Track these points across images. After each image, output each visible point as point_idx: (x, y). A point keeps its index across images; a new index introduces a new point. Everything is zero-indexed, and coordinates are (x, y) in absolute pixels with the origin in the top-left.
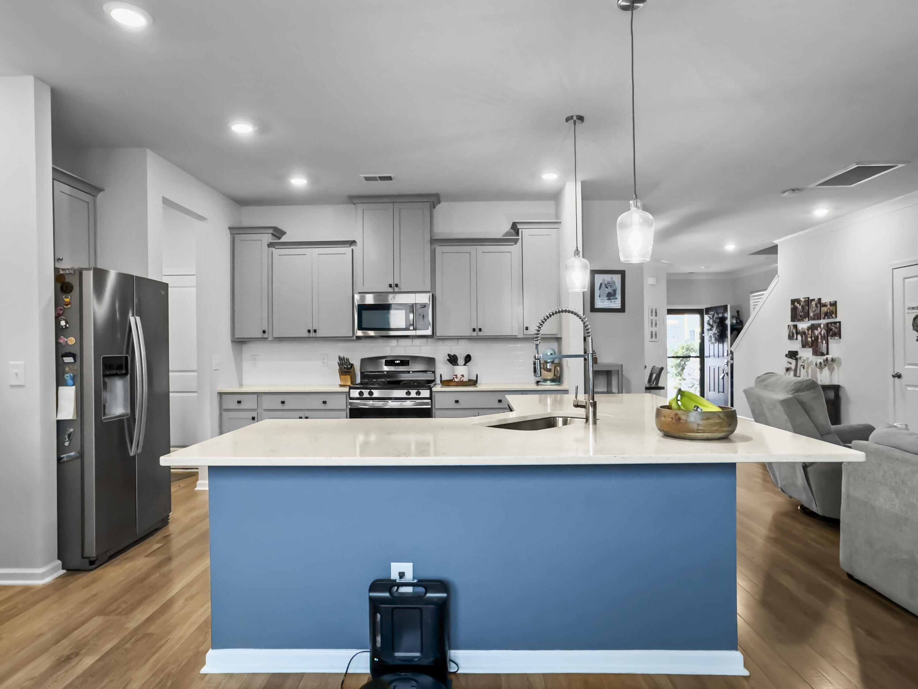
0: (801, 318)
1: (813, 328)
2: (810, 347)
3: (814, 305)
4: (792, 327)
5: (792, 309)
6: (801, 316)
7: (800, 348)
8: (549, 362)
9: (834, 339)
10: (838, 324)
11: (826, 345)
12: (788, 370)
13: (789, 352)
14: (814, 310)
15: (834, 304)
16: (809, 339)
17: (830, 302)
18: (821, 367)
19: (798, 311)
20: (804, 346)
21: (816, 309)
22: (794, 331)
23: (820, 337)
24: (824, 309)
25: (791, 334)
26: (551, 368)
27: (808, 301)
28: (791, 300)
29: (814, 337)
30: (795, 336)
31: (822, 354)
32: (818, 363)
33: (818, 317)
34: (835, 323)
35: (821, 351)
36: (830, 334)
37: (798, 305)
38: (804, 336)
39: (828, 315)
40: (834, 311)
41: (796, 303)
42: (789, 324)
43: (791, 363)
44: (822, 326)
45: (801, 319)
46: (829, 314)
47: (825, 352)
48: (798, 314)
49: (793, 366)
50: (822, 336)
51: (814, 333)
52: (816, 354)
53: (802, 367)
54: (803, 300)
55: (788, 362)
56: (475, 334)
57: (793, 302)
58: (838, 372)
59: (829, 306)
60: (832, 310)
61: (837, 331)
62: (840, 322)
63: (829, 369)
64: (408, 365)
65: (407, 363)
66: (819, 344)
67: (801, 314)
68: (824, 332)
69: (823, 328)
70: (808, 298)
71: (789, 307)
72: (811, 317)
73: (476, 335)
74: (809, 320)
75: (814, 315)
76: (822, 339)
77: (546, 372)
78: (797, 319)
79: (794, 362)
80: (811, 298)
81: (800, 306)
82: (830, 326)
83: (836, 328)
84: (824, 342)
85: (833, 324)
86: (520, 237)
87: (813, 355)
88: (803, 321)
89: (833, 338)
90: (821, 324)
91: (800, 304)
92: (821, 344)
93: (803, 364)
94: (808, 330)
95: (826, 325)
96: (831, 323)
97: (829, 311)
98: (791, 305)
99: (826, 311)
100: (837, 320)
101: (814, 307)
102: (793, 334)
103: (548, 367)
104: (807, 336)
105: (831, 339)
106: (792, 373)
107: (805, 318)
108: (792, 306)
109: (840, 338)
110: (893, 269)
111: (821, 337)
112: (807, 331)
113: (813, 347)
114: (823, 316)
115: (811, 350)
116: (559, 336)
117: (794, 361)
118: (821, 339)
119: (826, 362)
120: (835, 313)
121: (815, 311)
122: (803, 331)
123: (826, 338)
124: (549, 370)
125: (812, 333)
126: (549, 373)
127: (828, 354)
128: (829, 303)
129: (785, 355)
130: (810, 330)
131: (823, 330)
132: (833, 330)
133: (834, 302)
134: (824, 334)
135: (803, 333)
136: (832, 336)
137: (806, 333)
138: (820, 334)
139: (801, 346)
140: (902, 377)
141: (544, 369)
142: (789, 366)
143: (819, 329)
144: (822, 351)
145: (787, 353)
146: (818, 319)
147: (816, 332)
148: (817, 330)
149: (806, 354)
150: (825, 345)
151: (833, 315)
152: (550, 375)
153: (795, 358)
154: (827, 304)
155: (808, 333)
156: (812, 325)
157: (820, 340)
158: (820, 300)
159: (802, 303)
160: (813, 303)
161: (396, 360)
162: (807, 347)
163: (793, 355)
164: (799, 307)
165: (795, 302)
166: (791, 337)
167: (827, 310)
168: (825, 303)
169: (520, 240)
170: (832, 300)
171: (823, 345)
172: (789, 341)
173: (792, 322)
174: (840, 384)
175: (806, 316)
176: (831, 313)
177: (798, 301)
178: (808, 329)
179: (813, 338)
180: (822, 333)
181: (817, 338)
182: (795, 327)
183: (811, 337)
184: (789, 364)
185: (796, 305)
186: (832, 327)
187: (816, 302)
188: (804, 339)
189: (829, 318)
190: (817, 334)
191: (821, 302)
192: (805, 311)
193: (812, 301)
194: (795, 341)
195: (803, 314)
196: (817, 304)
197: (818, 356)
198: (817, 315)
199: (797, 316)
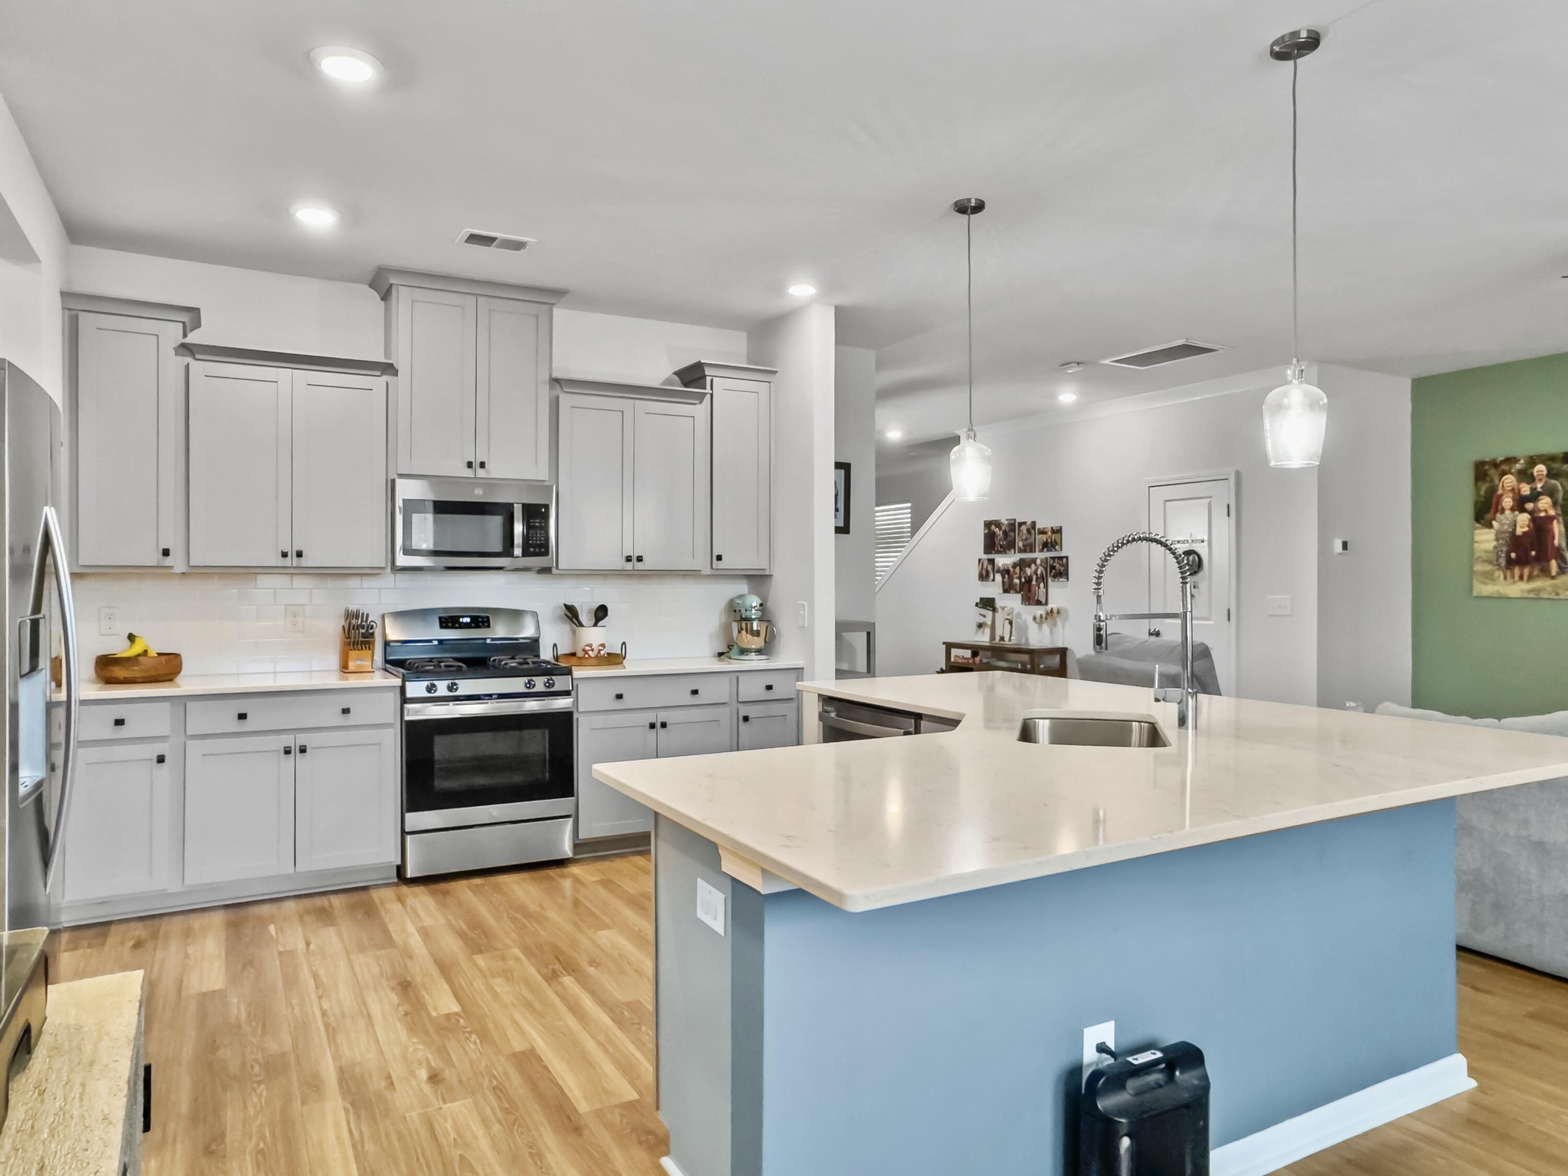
0: (1002, 550)
1: (1022, 564)
2: (1017, 592)
3: (1025, 531)
4: (986, 563)
5: (986, 535)
6: (1001, 546)
7: (999, 593)
8: (754, 620)
10: (1065, 560)
11: (1044, 590)
12: (980, 626)
13: (982, 599)
14: (1024, 538)
15: (1058, 531)
16: (1016, 581)
17: (1052, 528)
18: (1041, 621)
19: (997, 538)
20: (1006, 591)
21: (1029, 536)
22: (990, 568)
23: (1034, 578)
24: (1042, 538)
25: (984, 573)
26: (759, 629)
27: (1012, 525)
28: (985, 521)
29: (1025, 578)
30: (991, 576)
31: (1039, 603)
32: (1038, 616)
33: (1029, 548)
34: (1061, 558)
35: (1036, 598)
36: (1054, 574)
37: (997, 530)
38: (1006, 576)
39: (1046, 546)
40: (1058, 541)
41: (993, 527)
42: (980, 558)
43: (984, 616)
44: (1038, 562)
45: (1004, 550)
46: (1049, 545)
47: (1044, 601)
48: (996, 543)
49: (988, 620)
50: (1039, 576)
51: (1025, 572)
52: (1027, 603)
53: (1007, 622)
54: (1006, 523)
55: (980, 615)
56: (629, 566)
57: (988, 524)
58: (1063, 627)
59: (1049, 533)
61: (1063, 570)
62: (1067, 558)
64: (489, 626)
65: (486, 622)
66: (1033, 588)
67: (1001, 543)
68: (1041, 571)
69: (1041, 565)
70: (1015, 520)
71: (981, 532)
72: (1019, 548)
73: (631, 568)
74: (1015, 553)
75: (1024, 546)
76: (1039, 580)
77: (749, 637)
78: (994, 549)
79: (989, 614)
80: (1019, 520)
81: (1001, 531)
82: (1051, 562)
83: (1062, 565)
84: (1042, 585)
85: (1056, 560)
86: (708, 390)
87: (1022, 604)
88: (1006, 553)
89: (1057, 580)
90: (1037, 559)
91: (1000, 529)
92: (1037, 588)
93: (1009, 617)
94: (1014, 567)
96: (1053, 558)
97: (1049, 541)
98: (985, 530)
99: (1045, 540)
100: (1063, 554)
101: (1025, 534)
102: (987, 571)
103: (755, 628)
104: (1013, 577)
105: (1052, 581)
106: (987, 631)
107: (1010, 550)
108: (987, 531)
109: (1068, 580)
110: (1150, 487)
111: (1037, 578)
112: (1012, 569)
113: (1022, 593)
114: (1039, 547)
115: (1019, 596)
116: (767, 573)
117: (991, 613)
118: (1037, 581)
119: (1046, 615)
120: (1060, 545)
121: (1026, 539)
122: (1005, 568)
123: (1043, 579)
124: (757, 634)
125: (1022, 573)
126: (756, 638)
127: (1046, 603)
128: (1050, 529)
129: (975, 604)
130: (1018, 568)
131: (1040, 567)
132: (1056, 568)
133: (1058, 528)
134: (1041, 574)
135: (1006, 572)
136: (1055, 577)
137: (1011, 572)
138: (1036, 573)
139: (1001, 591)
140: (1161, 634)
141: (747, 631)
142: (982, 620)
143: (1033, 566)
144: (1038, 597)
145: (978, 601)
146: (1031, 551)
147: (1029, 571)
148: (1030, 567)
149: (1012, 602)
150: (1042, 590)
151: (1057, 547)
152: (758, 643)
153: (991, 609)
154: (1046, 530)
155: (1014, 571)
156: (1022, 560)
157: (1034, 583)
158: (1034, 523)
159: (1003, 528)
160: (1024, 528)
161: (463, 617)
162: (1011, 592)
163: (988, 603)
164: (999, 532)
165: (992, 524)
166: (983, 577)
167: (1047, 539)
168: (1044, 528)
169: (708, 397)
170: (1055, 525)
171: (1040, 590)
172: (980, 583)
173: (985, 555)
174: (1069, 647)
175: (1009, 546)
176: (1053, 543)
177: (998, 524)
178: (1015, 565)
179: (1023, 580)
180: (1039, 572)
181: (1029, 580)
182: (992, 562)
183: (1020, 578)
184: (981, 617)
185: (994, 530)
186: (1055, 564)
187: (1028, 527)
188: (1006, 579)
189: (1049, 550)
190: (1029, 574)
191: (1037, 527)
192: (1010, 539)
193: (1021, 524)
194: (990, 583)
195: (1005, 543)
196: (1032, 529)
197: (1032, 605)
198: (1029, 546)
199: (997, 546)
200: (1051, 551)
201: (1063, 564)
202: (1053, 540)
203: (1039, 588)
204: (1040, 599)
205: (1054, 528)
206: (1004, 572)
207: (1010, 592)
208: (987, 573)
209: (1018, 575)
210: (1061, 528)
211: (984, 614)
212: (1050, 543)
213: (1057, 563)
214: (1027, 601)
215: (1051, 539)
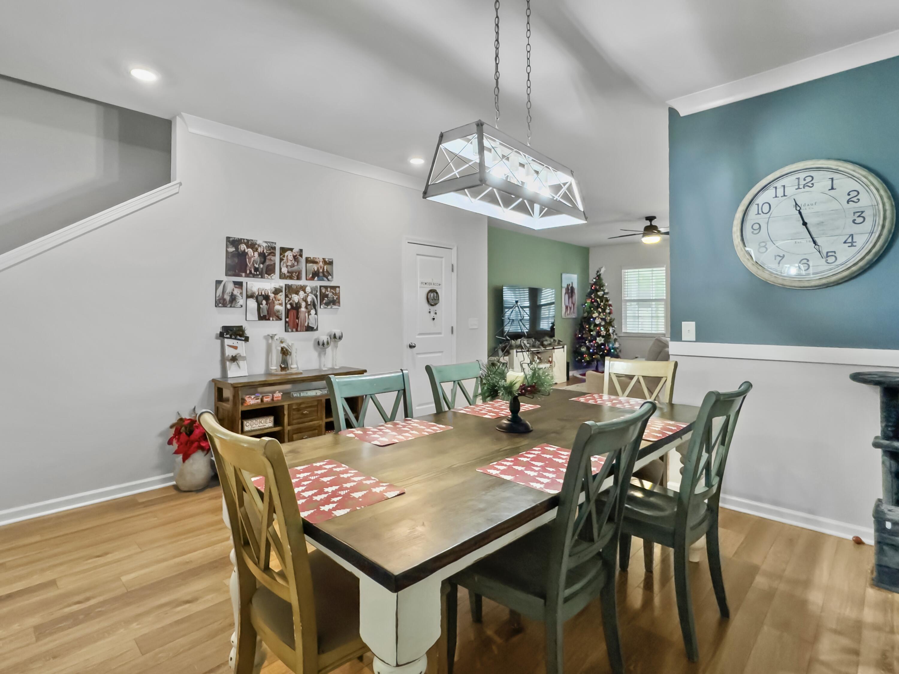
0: (255, 273)
1: (287, 291)
2: (280, 319)
3: (291, 258)
4: (229, 286)
5: (229, 254)
6: (256, 269)
9: (331, 308)
10: (337, 289)
11: (316, 316)
12: (234, 359)
13: (223, 328)
14: (287, 264)
15: (329, 263)
16: (279, 308)
17: (324, 259)
18: (324, 346)
19: (250, 260)
20: (262, 319)
21: (295, 263)
22: (236, 292)
23: (303, 304)
24: (312, 267)
25: (227, 297)
27: (272, 249)
28: (228, 238)
29: (291, 304)
30: (240, 301)
31: (309, 329)
34: (334, 288)
35: (306, 324)
36: (324, 302)
37: (250, 251)
38: (264, 302)
39: (315, 275)
40: (330, 272)
41: (242, 246)
42: (219, 279)
43: (236, 348)
44: (308, 289)
45: (259, 273)
46: (321, 275)
47: (315, 327)
48: (249, 265)
50: (309, 303)
51: (290, 299)
52: (294, 330)
54: (265, 245)
57: (233, 242)
59: (321, 264)
60: (327, 270)
61: (335, 298)
66: (301, 315)
67: (255, 266)
69: (311, 292)
71: (220, 249)
72: (280, 274)
74: (275, 278)
75: (288, 272)
76: (309, 307)
78: (246, 272)
79: (239, 345)
80: (281, 245)
81: (256, 254)
82: (323, 291)
83: (334, 294)
84: (313, 312)
85: (329, 289)
87: (286, 330)
88: (262, 277)
89: (329, 307)
90: (306, 286)
91: (252, 249)
92: (307, 314)
93: (284, 346)
94: (275, 293)
96: (326, 287)
97: (321, 271)
98: (227, 247)
99: (316, 269)
100: (334, 284)
101: (291, 261)
102: (233, 296)
104: (273, 303)
105: (323, 308)
107: (268, 274)
108: (232, 249)
109: (339, 307)
111: (307, 305)
112: (272, 296)
113: (286, 320)
114: (308, 275)
117: (241, 343)
118: (306, 308)
119: (332, 339)
120: (331, 275)
121: (292, 266)
122: (263, 293)
123: (314, 306)
125: (286, 299)
127: (320, 329)
128: (321, 260)
130: (281, 294)
131: (309, 294)
132: (330, 296)
133: (330, 260)
134: (313, 302)
135: (262, 298)
136: (327, 304)
137: (271, 298)
139: (256, 318)
140: (415, 347)
143: (302, 293)
144: (308, 323)
145: (221, 331)
146: (299, 278)
147: (296, 298)
148: (297, 293)
150: (312, 316)
151: (330, 277)
153: (241, 339)
155: (275, 297)
156: (285, 286)
157: (303, 309)
159: (258, 249)
160: (289, 254)
162: (271, 319)
163: (235, 332)
164: (253, 254)
165: (242, 243)
166: (225, 303)
167: (318, 268)
168: (314, 258)
170: (327, 258)
171: (310, 316)
172: (220, 308)
173: (228, 277)
175: (268, 270)
176: (326, 274)
177: (252, 245)
178: (277, 291)
179: (289, 306)
180: (309, 299)
181: (296, 307)
184: (227, 349)
185: (245, 250)
186: (327, 293)
187: (294, 254)
188: (264, 306)
189: (320, 279)
190: (296, 301)
191: (305, 256)
192: (268, 262)
193: (283, 250)
194: (237, 310)
195: (262, 266)
196: (298, 256)
197: (300, 331)
198: (296, 273)
199: (248, 268)
200: (323, 280)
201: (336, 293)
202: (325, 271)
203: (309, 314)
204: (310, 325)
205: (327, 260)
206: (260, 298)
207: (269, 319)
208: (233, 298)
209: (280, 302)
210: (333, 260)
211: (236, 345)
212: (321, 272)
213: (328, 292)
214: (294, 328)
215: (321, 269)
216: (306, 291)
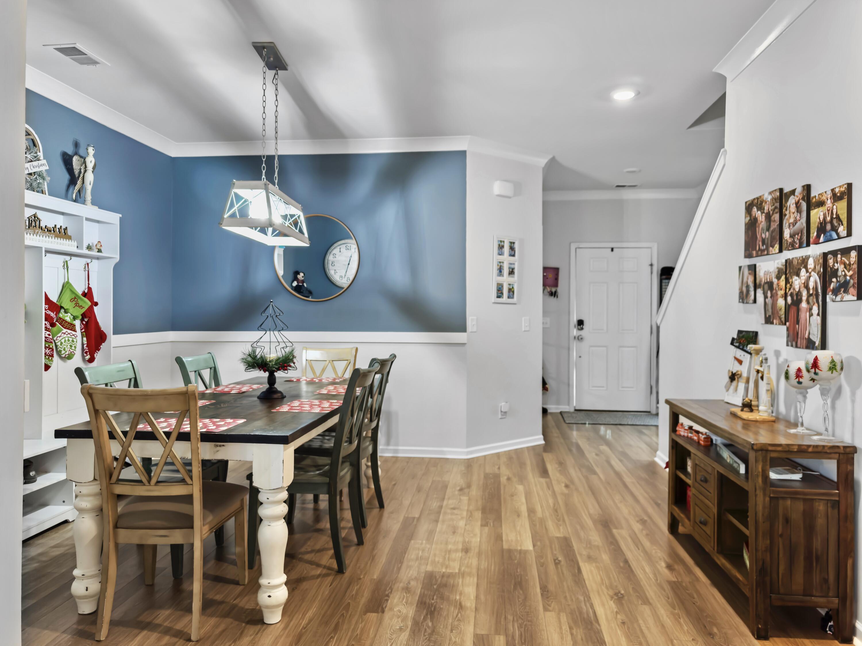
0: (765, 248)
1: (790, 270)
2: (782, 323)
3: (793, 208)
4: (746, 271)
5: (747, 226)
6: (764, 242)
7: (762, 324)
9: (842, 300)
11: (819, 319)
12: (733, 377)
13: (740, 332)
14: (793, 220)
15: (845, 194)
16: (781, 302)
17: (833, 190)
18: (800, 383)
19: (759, 227)
20: (768, 321)
21: (798, 216)
22: (751, 281)
23: (805, 293)
24: (817, 214)
25: (744, 289)
27: (777, 201)
28: (747, 202)
29: (792, 295)
30: (752, 293)
31: (810, 345)
32: (792, 372)
33: (802, 238)
35: (806, 336)
36: (832, 286)
37: (759, 214)
38: (769, 293)
39: (821, 230)
40: (845, 215)
41: (755, 209)
42: (740, 265)
43: (740, 362)
44: (811, 264)
46: (829, 227)
47: (817, 341)
48: (758, 237)
49: (744, 369)
50: (812, 292)
51: (792, 285)
52: (794, 344)
54: (768, 198)
55: (736, 358)
57: (750, 207)
59: (829, 203)
60: (838, 213)
61: (851, 277)
63: (824, 393)
66: (803, 316)
67: (763, 236)
68: (816, 283)
69: (814, 270)
70: (781, 190)
71: (742, 221)
72: (786, 242)
74: (781, 251)
75: (792, 236)
76: (811, 300)
78: (756, 249)
79: (747, 359)
80: (786, 190)
81: (764, 216)
82: (831, 262)
83: (848, 266)
84: (816, 310)
85: (839, 257)
87: (787, 345)
88: (769, 253)
89: (838, 298)
90: (808, 257)
91: (763, 211)
92: (808, 315)
94: (778, 278)
95: (821, 261)
96: (834, 253)
97: (829, 219)
98: (746, 217)
99: (822, 218)
100: (852, 242)
101: (794, 213)
102: (748, 287)
104: (777, 294)
105: (834, 301)
107: (774, 246)
108: (748, 219)
111: (809, 295)
112: (775, 281)
113: (788, 324)
114: (814, 234)
117: (749, 356)
118: (808, 302)
119: (813, 370)
120: (845, 223)
121: (795, 222)
122: (768, 280)
123: (819, 298)
125: (788, 285)
127: (824, 346)
128: (829, 194)
129: (730, 340)
130: (783, 277)
131: (813, 273)
132: (840, 273)
133: (845, 188)
134: (816, 289)
135: (768, 287)
136: (836, 292)
137: (775, 286)
139: (763, 322)
142: (736, 368)
143: (803, 272)
144: (809, 334)
145: (735, 337)
146: (801, 244)
147: (797, 282)
148: (798, 275)
149: (774, 340)
150: (816, 320)
151: (841, 229)
153: (750, 350)
154: (824, 198)
155: (778, 285)
156: (788, 262)
157: (805, 304)
158: (808, 188)
159: (767, 208)
160: (792, 201)
162: (775, 322)
163: (746, 340)
164: (761, 217)
165: (754, 206)
166: (743, 297)
167: (825, 215)
168: (821, 194)
170: (840, 181)
171: (813, 318)
172: (740, 305)
173: (747, 260)
174: (856, 446)
175: (776, 238)
176: (837, 223)
177: (759, 203)
178: (779, 275)
179: (789, 299)
180: (811, 285)
181: (797, 300)
182: (753, 268)
183: (785, 296)
184: (736, 363)
185: (755, 215)
186: (836, 266)
187: (799, 199)
188: (769, 300)
189: (827, 239)
190: (797, 288)
192: (774, 227)
193: (788, 196)
194: (751, 306)
195: (768, 235)
196: (801, 201)
197: (800, 348)
198: (798, 234)
199: (758, 241)
200: (831, 238)
202: (834, 216)
203: (811, 315)
204: (811, 337)
205: (839, 190)
206: (766, 287)
207: (772, 323)
208: (748, 289)
209: (783, 292)
210: (850, 186)
211: (741, 358)
212: (829, 223)
213: (837, 263)
214: (794, 340)
215: (828, 217)
216: (809, 267)
